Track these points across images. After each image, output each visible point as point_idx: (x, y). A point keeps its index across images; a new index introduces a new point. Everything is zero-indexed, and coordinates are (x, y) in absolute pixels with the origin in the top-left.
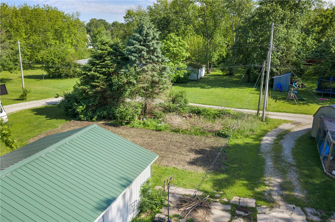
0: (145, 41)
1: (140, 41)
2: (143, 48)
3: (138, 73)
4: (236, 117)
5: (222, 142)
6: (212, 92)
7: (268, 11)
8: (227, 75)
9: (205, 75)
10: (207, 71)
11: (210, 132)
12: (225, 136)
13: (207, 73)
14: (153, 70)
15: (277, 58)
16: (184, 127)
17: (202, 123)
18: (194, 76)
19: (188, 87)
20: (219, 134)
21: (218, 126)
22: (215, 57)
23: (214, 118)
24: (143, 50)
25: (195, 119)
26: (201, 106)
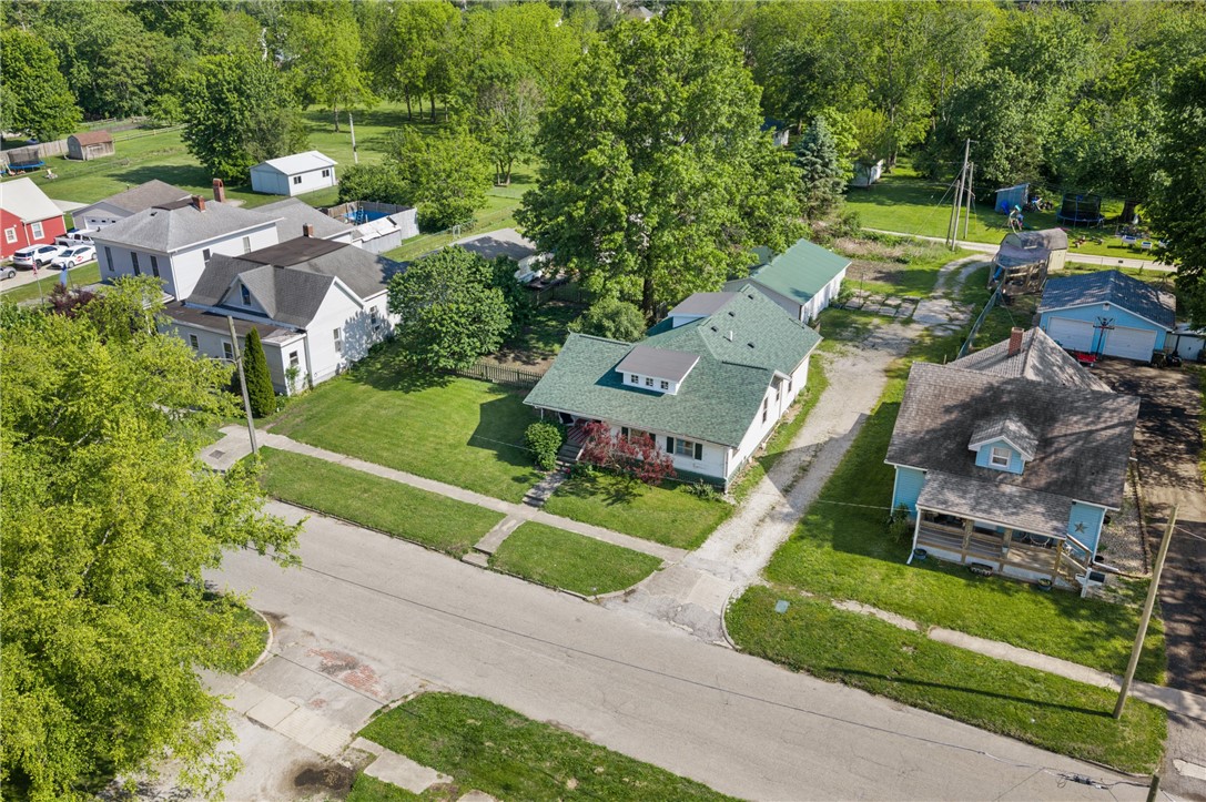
0: (819, 151)
1: (813, 152)
2: (818, 160)
3: (809, 190)
4: (919, 245)
5: (902, 267)
6: (892, 212)
7: (995, 82)
8: (924, 177)
9: (881, 177)
10: (886, 168)
11: (888, 258)
12: (905, 262)
13: (885, 172)
14: (825, 186)
15: (1007, 158)
16: (860, 253)
17: (878, 249)
18: (863, 182)
19: (854, 201)
20: (899, 260)
21: (898, 252)
22: (904, 139)
23: (894, 245)
24: (816, 163)
25: (871, 245)
26: (879, 232)
